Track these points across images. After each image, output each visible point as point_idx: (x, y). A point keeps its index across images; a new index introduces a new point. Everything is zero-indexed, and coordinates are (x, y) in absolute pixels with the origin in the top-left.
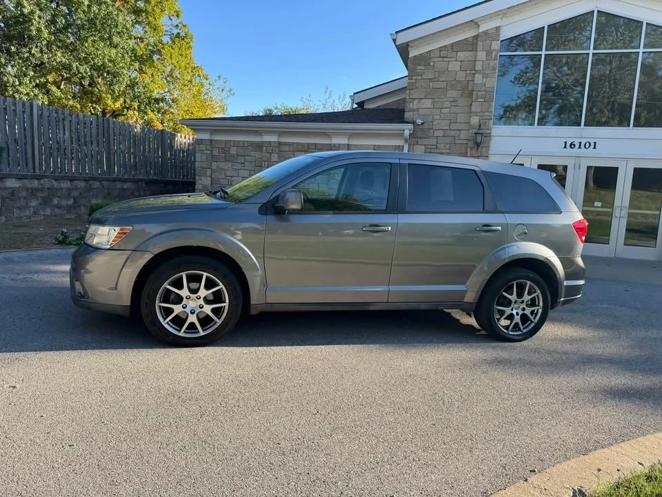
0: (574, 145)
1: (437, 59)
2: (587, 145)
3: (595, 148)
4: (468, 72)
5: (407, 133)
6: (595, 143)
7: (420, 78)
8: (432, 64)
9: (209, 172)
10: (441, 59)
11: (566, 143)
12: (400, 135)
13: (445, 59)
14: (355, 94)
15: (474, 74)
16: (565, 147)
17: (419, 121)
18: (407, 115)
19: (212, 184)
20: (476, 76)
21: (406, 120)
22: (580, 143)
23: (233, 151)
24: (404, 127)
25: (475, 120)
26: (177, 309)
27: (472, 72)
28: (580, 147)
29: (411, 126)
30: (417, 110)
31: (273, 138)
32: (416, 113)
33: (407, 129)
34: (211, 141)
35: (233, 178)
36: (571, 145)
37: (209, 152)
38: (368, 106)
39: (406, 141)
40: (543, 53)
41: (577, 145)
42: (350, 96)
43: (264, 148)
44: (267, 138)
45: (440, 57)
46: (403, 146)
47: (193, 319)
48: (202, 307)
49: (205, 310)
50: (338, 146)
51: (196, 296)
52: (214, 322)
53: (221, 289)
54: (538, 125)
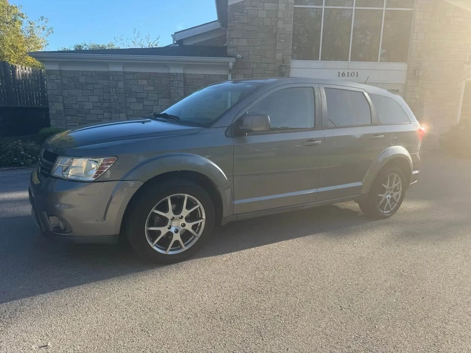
0: (345, 74)
1: (250, 8)
2: (353, 74)
3: (357, 76)
4: (273, 19)
5: (231, 64)
6: (357, 73)
7: (237, 22)
8: (245, 11)
9: (61, 99)
10: (252, 8)
11: (339, 73)
12: (226, 66)
13: (255, 8)
14: (175, 33)
15: (277, 21)
16: (339, 76)
17: (239, 56)
18: (230, 51)
20: (279, 22)
21: (229, 55)
22: (348, 73)
23: (82, 80)
24: (229, 60)
25: (279, 56)
26: (164, 230)
27: (275, 19)
28: (348, 76)
29: (233, 60)
30: (236, 47)
31: (119, 69)
32: (236, 49)
33: (231, 62)
34: (60, 71)
35: (84, 103)
36: (342, 74)
37: (58, 81)
38: (186, 43)
39: (230, 71)
40: (324, 7)
41: (346, 75)
42: (172, 35)
43: (111, 77)
44: (113, 69)
45: (251, 6)
46: (227, 76)
47: (177, 237)
48: (184, 225)
49: (186, 228)
50: (175, 74)
51: (179, 216)
52: (193, 237)
53: (199, 207)
54: (321, 60)
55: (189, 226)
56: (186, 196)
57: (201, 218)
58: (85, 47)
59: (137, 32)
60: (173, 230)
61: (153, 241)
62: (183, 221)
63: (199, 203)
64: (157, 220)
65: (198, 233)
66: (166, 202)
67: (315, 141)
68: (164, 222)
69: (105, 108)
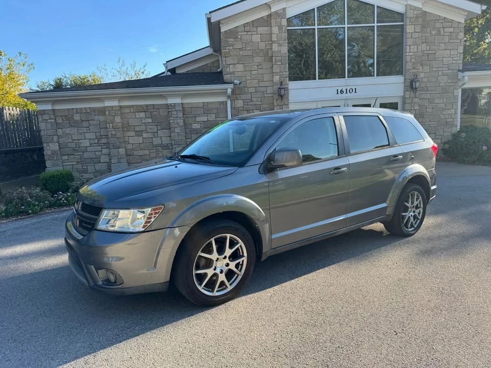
0: (343, 92)
1: (243, 33)
2: (351, 91)
3: (355, 92)
4: (266, 42)
5: (229, 91)
6: (355, 89)
7: (232, 48)
8: (239, 37)
9: (55, 138)
10: (246, 33)
11: (337, 90)
12: (224, 93)
13: (249, 33)
14: (167, 62)
15: (272, 44)
16: (338, 93)
17: (236, 82)
18: (226, 77)
19: (60, 148)
20: (273, 45)
21: (226, 81)
22: (346, 89)
23: (77, 117)
24: (227, 87)
25: (277, 78)
27: (270, 42)
28: (346, 93)
29: (232, 86)
30: (233, 73)
31: (115, 103)
32: (233, 75)
33: (229, 88)
34: (54, 110)
35: (80, 141)
36: (341, 91)
37: (53, 121)
38: (178, 71)
39: (229, 97)
40: (316, 27)
41: (345, 92)
42: (164, 64)
43: (107, 112)
44: (108, 104)
45: (245, 31)
46: (226, 102)
47: (222, 277)
48: (227, 265)
49: (230, 267)
50: (173, 105)
51: (223, 256)
52: (236, 275)
53: (240, 246)
54: (319, 79)
55: (232, 265)
56: (228, 236)
57: (243, 256)
58: (65, 79)
59: (121, 61)
60: (218, 271)
61: (200, 284)
62: (227, 261)
63: (240, 241)
64: (203, 262)
65: (240, 271)
66: (211, 244)
67: (340, 169)
68: (209, 263)
69: (103, 144)
